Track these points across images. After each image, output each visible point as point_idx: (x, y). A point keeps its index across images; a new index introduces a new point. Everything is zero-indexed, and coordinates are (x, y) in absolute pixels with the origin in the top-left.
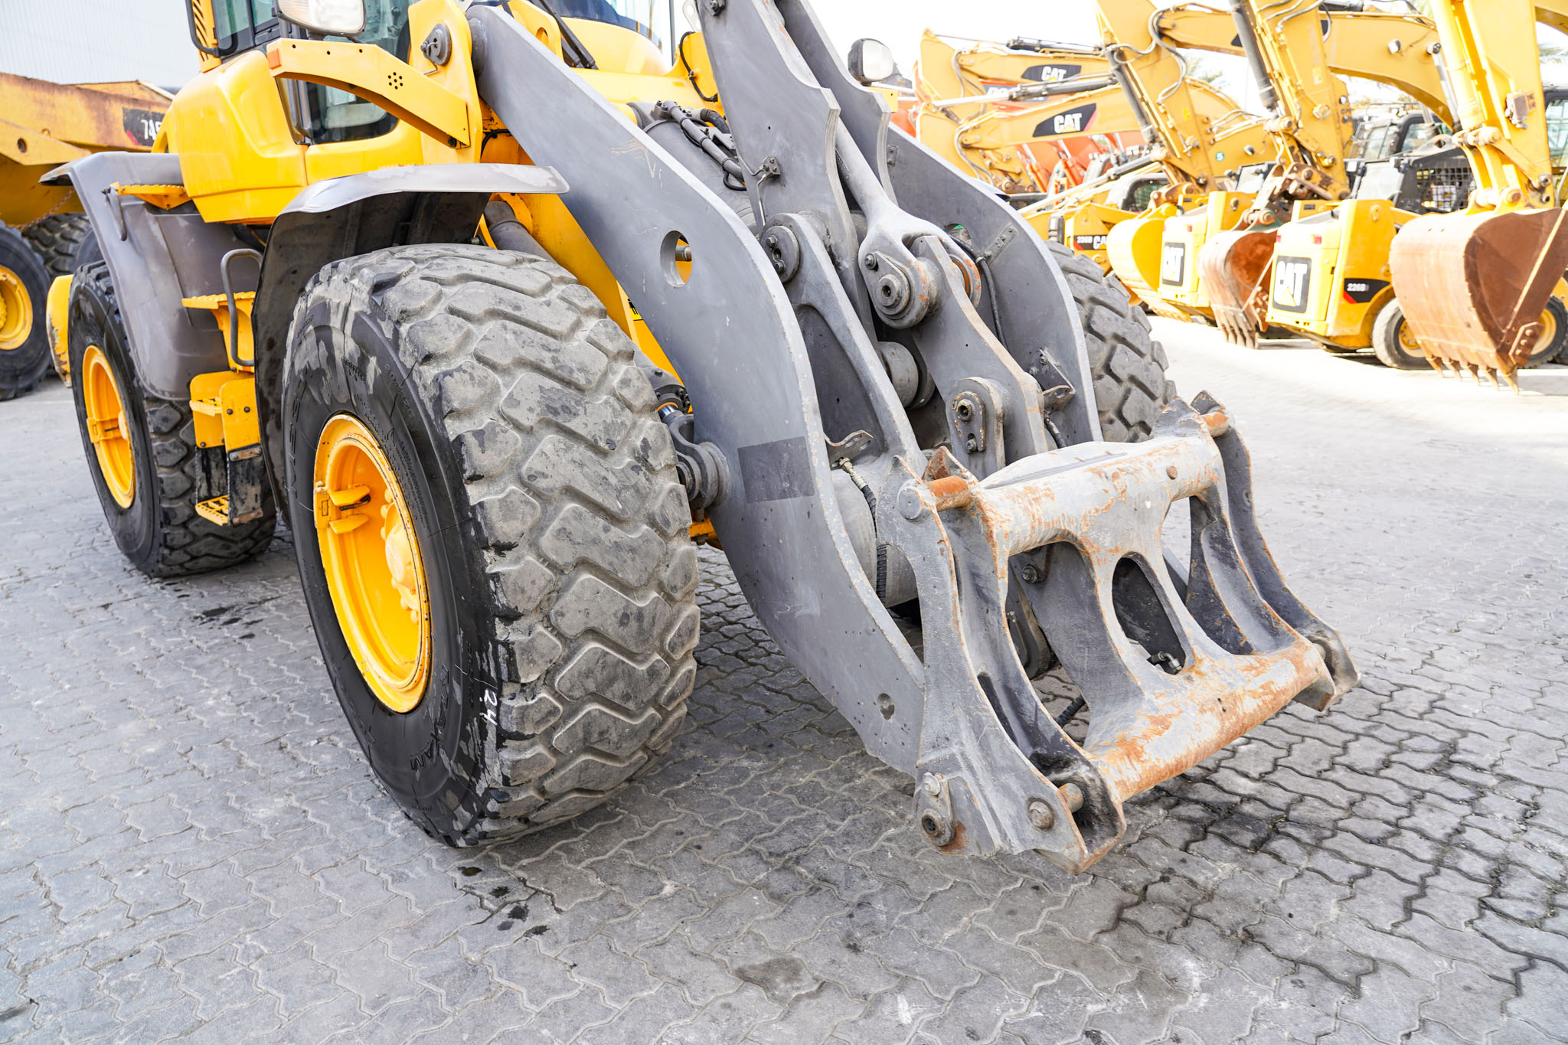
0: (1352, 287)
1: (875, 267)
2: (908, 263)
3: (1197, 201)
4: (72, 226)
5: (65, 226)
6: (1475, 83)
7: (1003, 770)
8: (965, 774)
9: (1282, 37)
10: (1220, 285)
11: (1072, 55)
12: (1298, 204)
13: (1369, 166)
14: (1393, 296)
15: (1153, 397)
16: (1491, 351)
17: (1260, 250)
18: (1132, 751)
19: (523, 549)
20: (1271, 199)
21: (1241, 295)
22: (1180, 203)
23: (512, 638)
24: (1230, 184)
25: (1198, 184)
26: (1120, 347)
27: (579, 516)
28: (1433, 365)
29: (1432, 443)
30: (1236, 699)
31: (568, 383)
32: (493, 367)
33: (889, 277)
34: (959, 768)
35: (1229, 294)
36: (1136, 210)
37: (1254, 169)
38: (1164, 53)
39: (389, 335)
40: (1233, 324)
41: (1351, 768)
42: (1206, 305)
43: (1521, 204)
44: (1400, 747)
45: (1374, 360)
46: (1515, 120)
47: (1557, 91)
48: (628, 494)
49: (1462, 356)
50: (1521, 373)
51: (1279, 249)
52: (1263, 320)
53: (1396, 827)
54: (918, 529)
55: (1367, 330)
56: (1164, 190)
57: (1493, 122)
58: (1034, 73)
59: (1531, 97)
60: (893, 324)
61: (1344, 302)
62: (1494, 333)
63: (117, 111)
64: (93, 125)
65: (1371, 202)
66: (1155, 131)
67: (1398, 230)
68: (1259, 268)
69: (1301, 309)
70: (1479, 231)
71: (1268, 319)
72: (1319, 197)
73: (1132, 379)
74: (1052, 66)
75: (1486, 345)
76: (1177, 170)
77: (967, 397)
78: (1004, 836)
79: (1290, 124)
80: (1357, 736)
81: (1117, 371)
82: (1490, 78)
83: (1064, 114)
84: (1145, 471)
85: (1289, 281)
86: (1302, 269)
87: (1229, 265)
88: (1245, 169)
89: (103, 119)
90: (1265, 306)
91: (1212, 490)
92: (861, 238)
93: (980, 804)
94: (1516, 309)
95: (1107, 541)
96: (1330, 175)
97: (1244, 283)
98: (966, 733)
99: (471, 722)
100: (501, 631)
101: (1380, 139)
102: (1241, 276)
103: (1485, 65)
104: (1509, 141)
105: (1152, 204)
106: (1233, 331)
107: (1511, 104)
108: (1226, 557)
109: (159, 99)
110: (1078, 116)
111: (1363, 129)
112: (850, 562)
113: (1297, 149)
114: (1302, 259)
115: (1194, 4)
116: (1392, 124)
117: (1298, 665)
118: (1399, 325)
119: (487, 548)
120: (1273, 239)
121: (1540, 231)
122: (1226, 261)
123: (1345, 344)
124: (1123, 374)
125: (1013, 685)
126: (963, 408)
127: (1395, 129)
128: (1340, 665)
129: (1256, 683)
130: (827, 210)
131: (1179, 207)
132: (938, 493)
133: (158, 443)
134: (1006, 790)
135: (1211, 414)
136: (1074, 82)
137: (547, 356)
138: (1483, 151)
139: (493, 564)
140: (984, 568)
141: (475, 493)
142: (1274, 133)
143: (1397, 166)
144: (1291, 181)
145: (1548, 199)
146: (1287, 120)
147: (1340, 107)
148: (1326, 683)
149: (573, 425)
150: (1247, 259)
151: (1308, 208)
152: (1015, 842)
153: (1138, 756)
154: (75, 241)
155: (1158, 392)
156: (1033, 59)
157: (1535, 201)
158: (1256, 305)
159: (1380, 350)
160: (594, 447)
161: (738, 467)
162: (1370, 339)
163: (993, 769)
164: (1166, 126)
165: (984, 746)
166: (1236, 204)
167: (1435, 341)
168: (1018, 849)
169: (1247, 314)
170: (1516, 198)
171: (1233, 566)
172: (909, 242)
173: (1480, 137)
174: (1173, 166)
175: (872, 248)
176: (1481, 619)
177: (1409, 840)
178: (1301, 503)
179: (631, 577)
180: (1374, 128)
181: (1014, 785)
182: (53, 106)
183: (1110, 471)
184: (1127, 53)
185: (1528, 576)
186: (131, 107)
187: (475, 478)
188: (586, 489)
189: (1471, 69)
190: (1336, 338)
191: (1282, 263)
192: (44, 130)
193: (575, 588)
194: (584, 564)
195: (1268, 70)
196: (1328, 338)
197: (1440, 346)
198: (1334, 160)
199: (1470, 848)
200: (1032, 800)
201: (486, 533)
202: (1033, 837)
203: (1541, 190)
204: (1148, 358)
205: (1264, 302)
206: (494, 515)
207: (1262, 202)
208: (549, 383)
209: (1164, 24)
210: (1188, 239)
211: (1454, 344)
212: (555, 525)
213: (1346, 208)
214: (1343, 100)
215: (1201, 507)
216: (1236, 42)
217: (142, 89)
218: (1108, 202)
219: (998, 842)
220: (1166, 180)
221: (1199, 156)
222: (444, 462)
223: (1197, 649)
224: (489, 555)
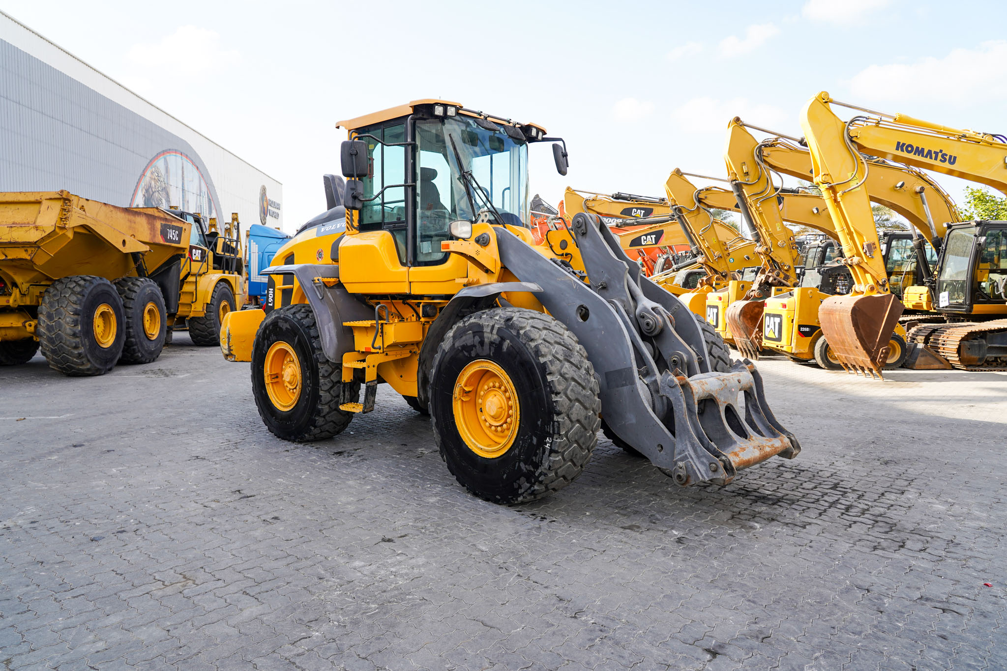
0: (802, 329)
1: (643, 317)
2: (655, 316)
3: (722, 285)
4: (133, 284)
5: (130, 284)
6: (848, 237)
7: (701, 457)
8: (690, 460)
9: (760, 208)
10: (737, 327)
11: (648, 203)
12: (773, 288)
13: (806, 271)
14: (823, 334)
15: (726, 364)
16: (869, 360)
17: (757, 310)
18: (736, 454)
19: (562, 394)
20: (760, 285)
21: (748, 333)
22: (714, 285)
23: (559, 420)
24: (739, 277)
25: (722, 275)
26: (714, 346)
27: (576, 386)
28: (844, 367)
29: (841, 400)
30: (764, 447)
31: (568, 348)
32: (549, 343)
33: (649, 320)
34: (688, 458)
35: (742, 332)
36: (690, 288)
37: (751, 269)
38: (702, 210)
39: (515, 334)
40: (745, 347)
41: (803, 489)
42: (731, 338)
43: (875, 291)
44: (820, 484)
45: (816, 366)
46: (868, 254)
47: (896, 235)
48: (586, 381)
49: (856, 362)
50: (883, 372)
51: (766, 310)
52: (760, 345)
53: (818, 500)
54: (673, 390)
55: (812, 350)
56: (705, 278)
57: (859, 255)
58: (627, 212)
59: (874, 244)
60: (649, 335)
61: (799, 336)
62: (869, 352)
63: (158, 225)
64: (149, 232)
65: (808, 289)
66: (699, 248)
67: (821, 302)
68: (757, 319)
69: (779, 339)
70: (856, 303)
71: (763, 345)
72: (784, 285)
73: (719, 357)
74: (637, 209)
75: (866, 357)
76: (711, 268)
77: (675, 357)
78: (702, 476)
79: (767, 249)
80: (806, 482)
81: (714, 354)
82: (855, 235)
83: (646, 235)
84: (732, 380)
85: (772, 326)
86: (777, 320)
87: (741, 317)
88: (746, 269)
89: (153, 229)
90: (761, 339)
91: (751, 388)
92: (636, 308)
93: (695, 468)
94: (878, 340)
95: (722, 399)
96: (788, 274)
97: (750, 326)
98: (690, 448)
99: (539, 450)
100: (556, 418)
101: (813, 255)
102: (748, 323)
103: (852, 230)
104: (867, 263)
105: (699, 285)
106: (746, 351)
107: (865, 247)
108: (757, 411)
109: (168, 217)
110: (653, 236)
111: (805, 248)
112: (646, 405)
113: (771, 262)
114: (778, 315)
115: (716, 187)
116: (819, 247)
117: (782, 441)
118: (826, 349)
119: (553, 394)
120: (763, 305)
121: (884, 304)
122: (740, 315)
123: (801, 357)
124: (716, 356)
125: (701, 436)
126: (674, 360)
127: (820, 249)
128: (795, 445)
129: (770, 444)
130: (624, 299)
131: (713, 288)
132: (679, 379)
133: (322, 381)
134: (703, 463)
135: (749, 365)
136: (650, 219)
137: (562, 341)
138: (855, 267)
139: (554, 398)
140: (691, 402)
141: (549, 378)
142: (760, 253)
143: (819, 272)
144: (770, 277)
145: (887, 290)
146: (765, 247)
147: (790, 242)
148: (791, 448)
149: (572, 360)
150: (750, 315)
151: (778, 290)
152: (706, 477)
153: (738, 456)
154: (135, 292)
155: (728, 362)
156: (627, 205)
157: (881, 291)
158: (756, 337)
159: (818, 360)
160: (577, 367)
161: (605, 378)
162: (813, 354)
163: (698, 457)
164: (704, 246)
165: (695, 451)
166: (743, 287)
167: (844, 355)
168: (707, 479)
169: (752, 342)
170: (872, 289)
171: (759, 413)
172: (653, 309)
173: (854, 260)
174: (709, 266)
175: (641, 311)
176: (853, 454)
177: (822, 502)
178: (783, 420)
179: (587, 405)
180: (810, 248)
181: (705, 460)
182: (135, 223)
183: (722, 379)
184: (683, 210)
185: (873, 442)
186: (164, 223)
187: (550, 374)
188: (576, 378)
189: (846, 231)
190: (797, 354)
191: (768, 318)
192: (132, 235)
193: (575, 407)
194: (577, 400)
195: (755, 223)
196: (793, 354)
197: (846, 358)
198: (789, 267)
199: (841, 504)
200: (711, 464)
201: (553, 389)
202: (712, 475)
203: (883, 285)
204: (723, 350)
205: (760, 337)
206: (556, 384)
207: (755, 286)
208: (564, 348)
209: (701, 196)
210: (720, 304)
211: (852, 357)
212: (571, 388)
213: (796, 291)
214: (792, 239)
215: (748, 394)
216: (737, 206)
217: (159, 212)
218: (674, 283)
219: (701, 478)
220: (705, 272)
221: (722, 262)
222: (539, 369)
223: (751, 434)
224: (553, 396)
